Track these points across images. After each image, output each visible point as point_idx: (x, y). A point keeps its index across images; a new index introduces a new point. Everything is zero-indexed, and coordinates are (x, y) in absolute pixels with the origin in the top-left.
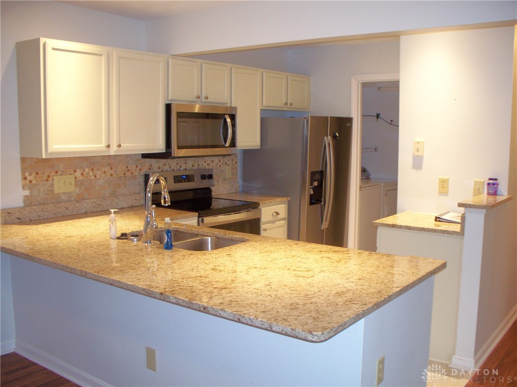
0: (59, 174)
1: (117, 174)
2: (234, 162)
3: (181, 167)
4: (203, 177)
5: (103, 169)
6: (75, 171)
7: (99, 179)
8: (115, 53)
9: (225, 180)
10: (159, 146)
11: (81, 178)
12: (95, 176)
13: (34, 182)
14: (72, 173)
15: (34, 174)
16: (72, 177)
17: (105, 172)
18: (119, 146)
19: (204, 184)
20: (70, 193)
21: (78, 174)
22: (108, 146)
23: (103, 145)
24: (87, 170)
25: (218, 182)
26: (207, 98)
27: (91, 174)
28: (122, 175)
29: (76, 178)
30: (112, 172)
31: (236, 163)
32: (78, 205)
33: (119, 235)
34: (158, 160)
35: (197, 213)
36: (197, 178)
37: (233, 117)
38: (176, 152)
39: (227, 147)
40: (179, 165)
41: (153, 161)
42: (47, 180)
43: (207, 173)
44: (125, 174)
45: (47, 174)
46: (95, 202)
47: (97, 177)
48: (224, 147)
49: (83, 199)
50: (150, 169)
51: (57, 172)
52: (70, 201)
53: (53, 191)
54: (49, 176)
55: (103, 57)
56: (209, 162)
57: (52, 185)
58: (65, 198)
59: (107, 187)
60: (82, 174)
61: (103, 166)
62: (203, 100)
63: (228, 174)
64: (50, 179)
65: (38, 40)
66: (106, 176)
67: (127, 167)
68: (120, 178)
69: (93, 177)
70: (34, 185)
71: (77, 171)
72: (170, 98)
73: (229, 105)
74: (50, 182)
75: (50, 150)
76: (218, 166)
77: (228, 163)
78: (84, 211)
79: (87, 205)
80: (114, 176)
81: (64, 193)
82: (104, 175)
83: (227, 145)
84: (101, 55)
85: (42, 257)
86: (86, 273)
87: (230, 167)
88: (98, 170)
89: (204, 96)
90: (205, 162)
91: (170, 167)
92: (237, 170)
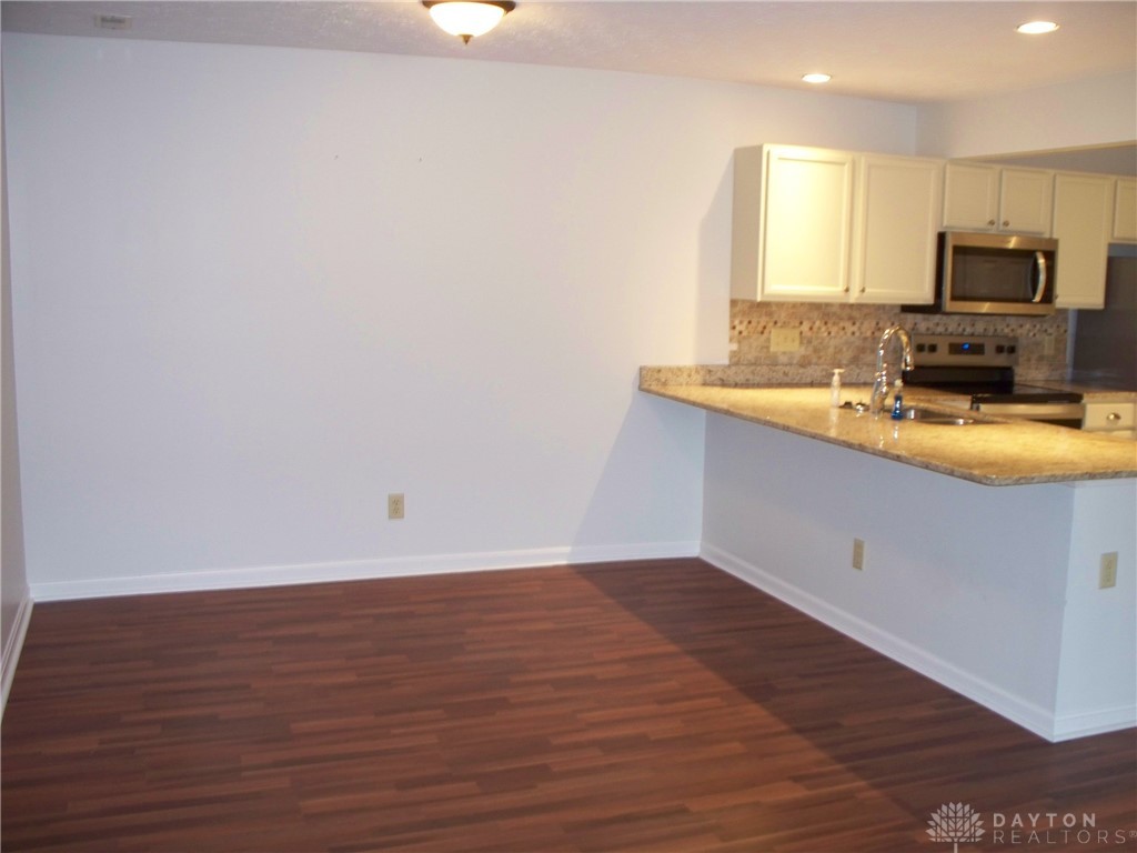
0: (779, 324)
1: (861, 333)
2: (1062, 330)
3: (964, 330)
4: (1000, 349)
5: (842, 324)
6: (801, 323)
7: (835, 337)
8: (863, 160)
9: (1041, 358)
10: (925, 295)
11: (809, 334)
12: (829, 333)
13: (745, 334)
14: (797, 324)
15: (745, 323)
16: (797, 332)
17: (844, 328)
18: (863, 291)
19: (1001, 360)
20: (791, 353)
21: (805, 327)
22: (847, 290)
23: (840, 288)
24: (818, 323)
25: (1029, 360)
26: (1006, 224)
27: (823, 329)
28: (869, 334)
29: (801, 333)
30: (855, 328)
31: (1066, 331)
32: (801, 371)
33: (842, 403)
34: (926, 316)
35: (970, 397)
36: (989, 349)
37: (1051, 256)
38: (948, 305)
39: (1037, 303)
40: (962, 327)
41: (919, 317)
42: (762, 333)
43: (1006, 344)
44: (873, 333)
45: (762, 324)
46: (827, 370)
47: (832, 334)
48: (1029, 301)
49: (810, 364)
50: (913, 329)
51: (776, 323)
52: (791, 364)
53: (768, 348)
54: (765, 328)
55: (846, 166)
56: (1014, 326)
57: (768, 340)
58: (783, 359)
59: (844, 349)
60: (811, 329)
61: (841, 319)
62: (1001, 228)
63: (1048, 351)
64: (767, 331)
65: (760, 149)
66: (846, 333)
67: (878, 324)
68: (865, 339)
69: (826, 334)
70: (744, 338)
71: (804, 323)
72: (945, 224)
73: (1047, 236)
74: (766, 335)
75: (767, 291)
76: (1031, 334)
77: (1050, 331)
78: (809, 380)
79: (814, 372)
80: (857, 334)
81: (784, 353)
82: (842, 333)
83: (1038, 298)
84: (843, 164)
85: (745, 413)
86: (788, 428)
87: (1053, 337)
88: (834, 324)
89: (1002, 221)
90: (1008, 326)
91: (946, 329)
92: (1065, 344)
